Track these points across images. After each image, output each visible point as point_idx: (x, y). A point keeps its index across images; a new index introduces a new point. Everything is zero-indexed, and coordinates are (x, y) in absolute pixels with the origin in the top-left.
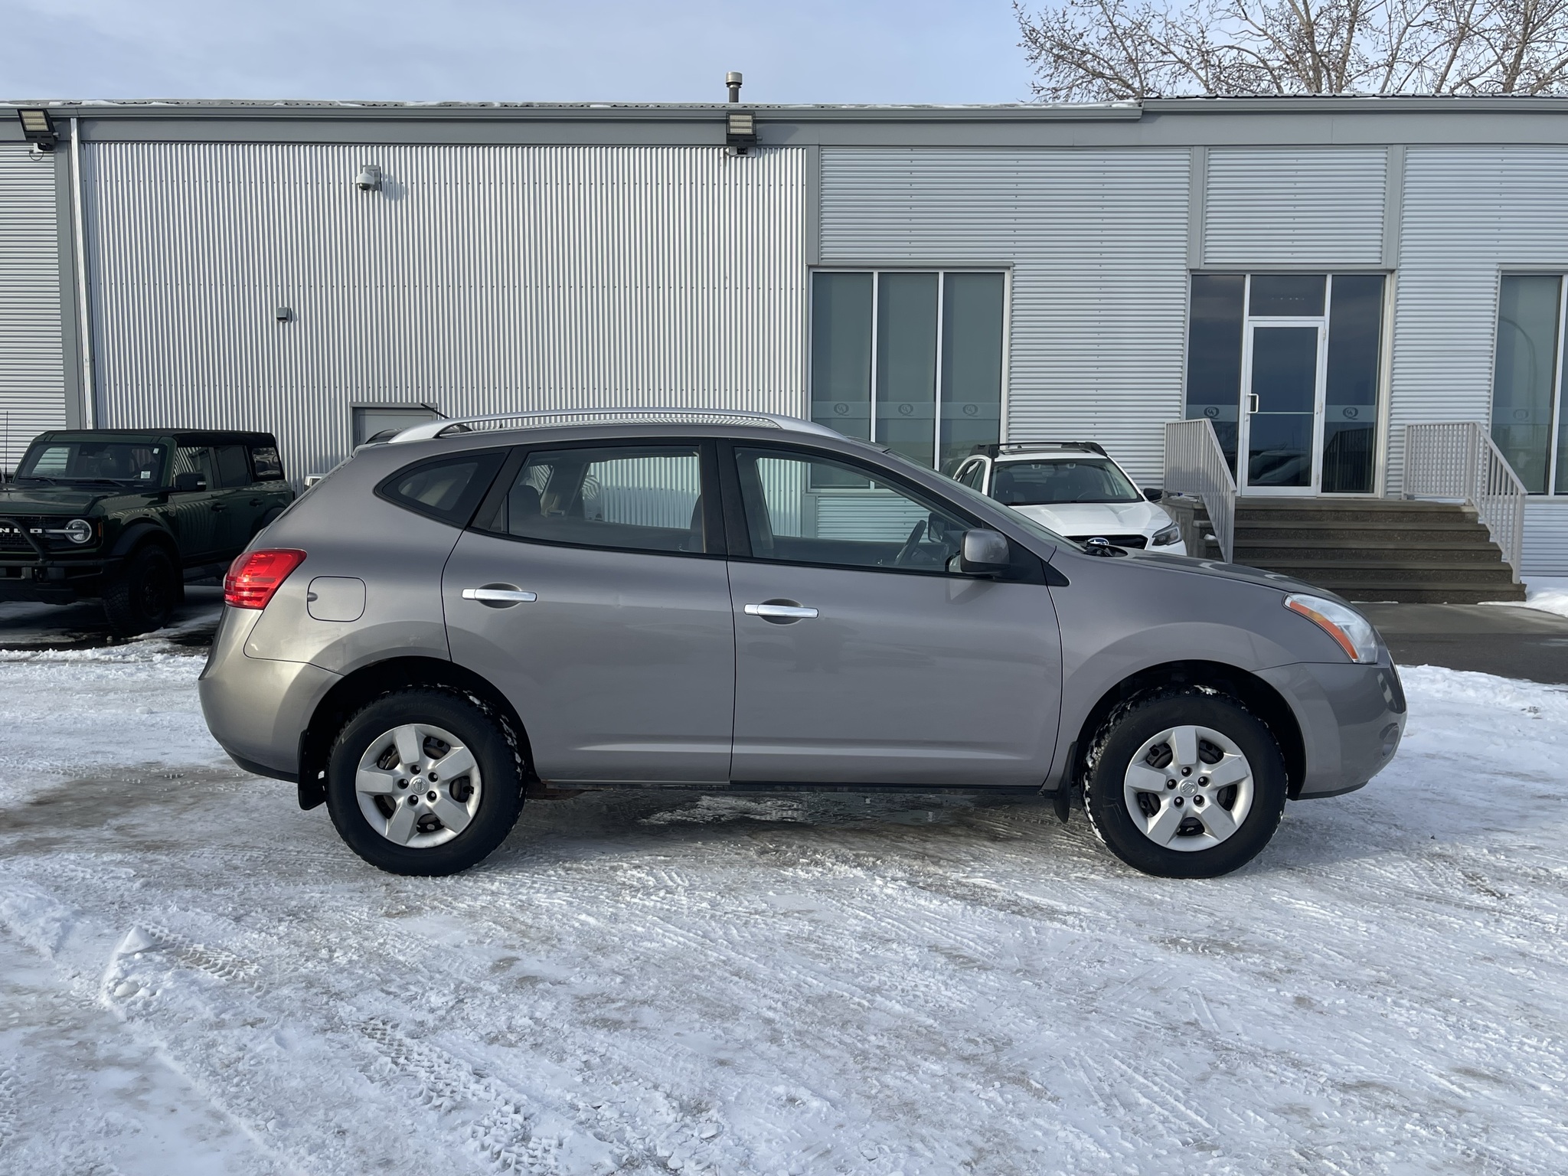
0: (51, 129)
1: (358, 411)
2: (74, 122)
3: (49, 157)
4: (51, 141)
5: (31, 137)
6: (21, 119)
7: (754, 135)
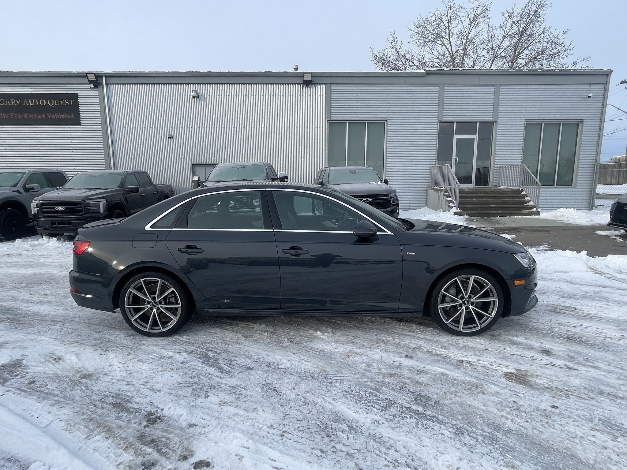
0: (97, 80)
1: (194, 166)
2: (104, 78)
3: (96, 89)
4: (97, 84)
5: (91, 82)
6: (87, 77)
7: (311, 80)
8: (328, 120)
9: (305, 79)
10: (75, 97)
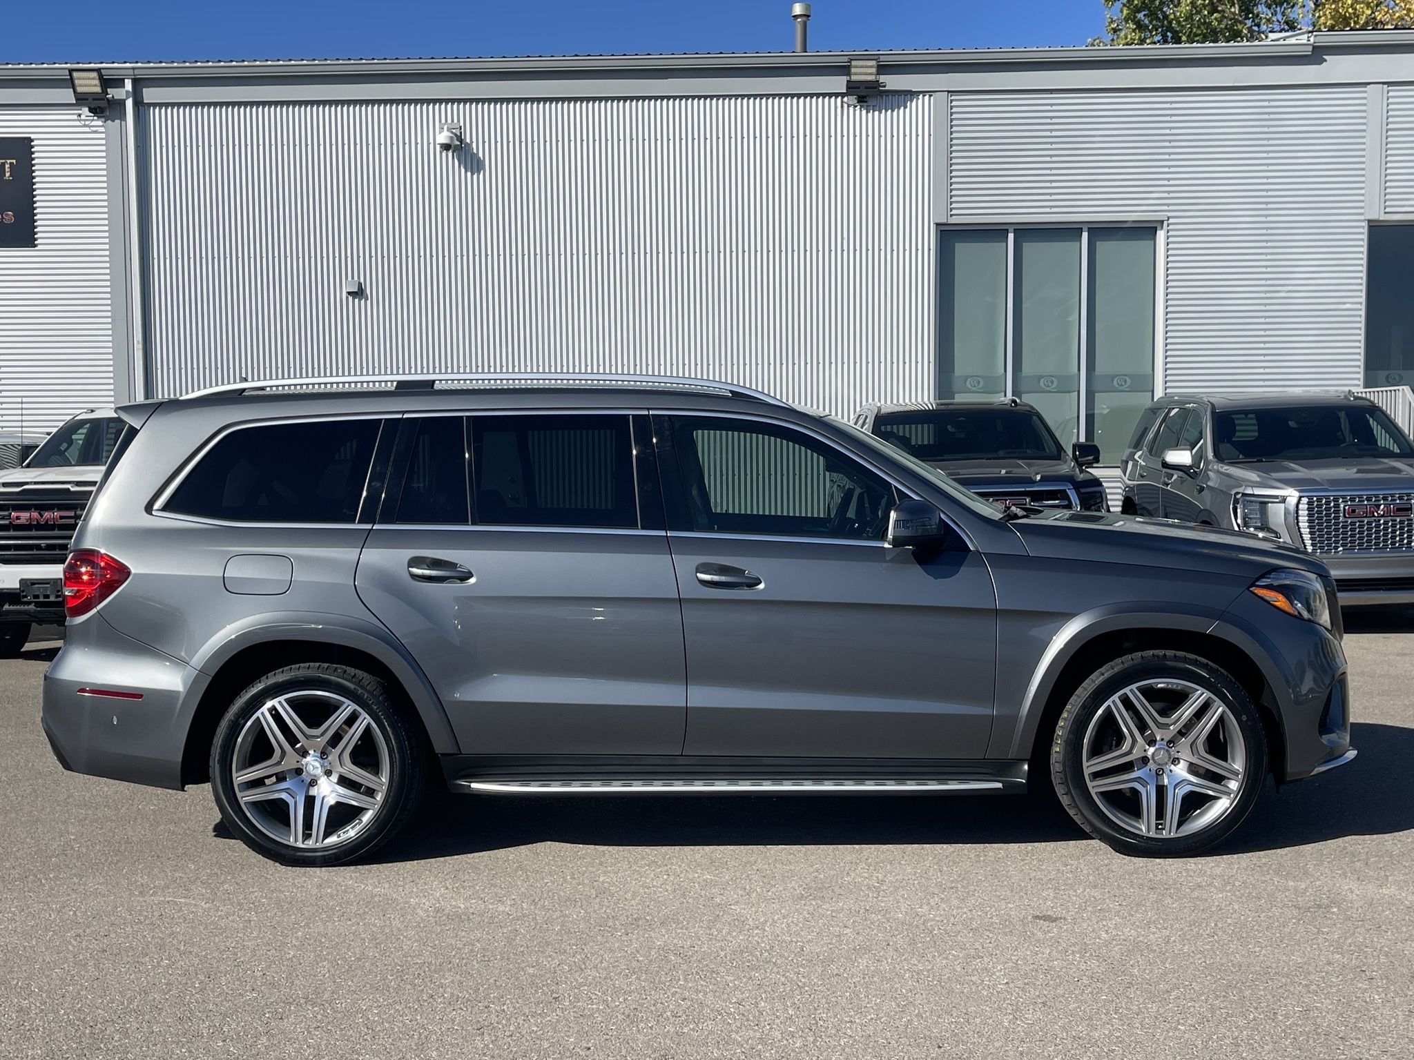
0: (104, 91)
2: (129, 83)
3: (100, 122)
4: (103, 104)
5: (81, 99)
6: (72, 79)
7: (878, 81)
8: (937, 225)
9: (854, 78)
10: (22, 149)
